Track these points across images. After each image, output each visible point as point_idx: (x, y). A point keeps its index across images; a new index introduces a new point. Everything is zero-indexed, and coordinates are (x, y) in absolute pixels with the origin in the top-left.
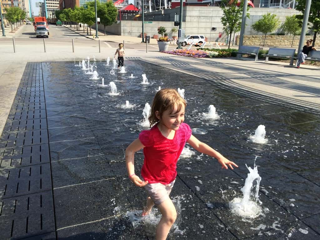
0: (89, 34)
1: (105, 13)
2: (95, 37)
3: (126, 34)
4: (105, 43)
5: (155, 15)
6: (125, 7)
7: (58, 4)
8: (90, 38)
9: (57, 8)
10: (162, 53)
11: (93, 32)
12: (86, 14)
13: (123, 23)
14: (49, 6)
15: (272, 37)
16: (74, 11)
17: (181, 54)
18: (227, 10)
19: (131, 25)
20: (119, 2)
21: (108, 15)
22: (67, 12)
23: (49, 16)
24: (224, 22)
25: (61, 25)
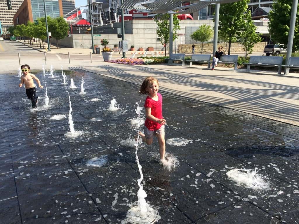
0: (42, 48)
1: (56, 28)
2: (47, 50)
3: (79, 47)
4: (57, 55)
5: (105, 28)
6: (77, 22)
7: (12, 20)
8: (42, 52)
9: (12, 24)
10: (106, 62)
11: (46, 45)
12: (38, 29)
13: (75, 36)
14: (4, 23)
15: (208, 45)
16: (27, 26)
17: (122, 63)
18: (161, 23)
19: (83, 38)
20: (72, 17)
21: (60, 29)
22: (20, 27)
23: (3, 32)
24: (159, 34)
25: (15, 40)
